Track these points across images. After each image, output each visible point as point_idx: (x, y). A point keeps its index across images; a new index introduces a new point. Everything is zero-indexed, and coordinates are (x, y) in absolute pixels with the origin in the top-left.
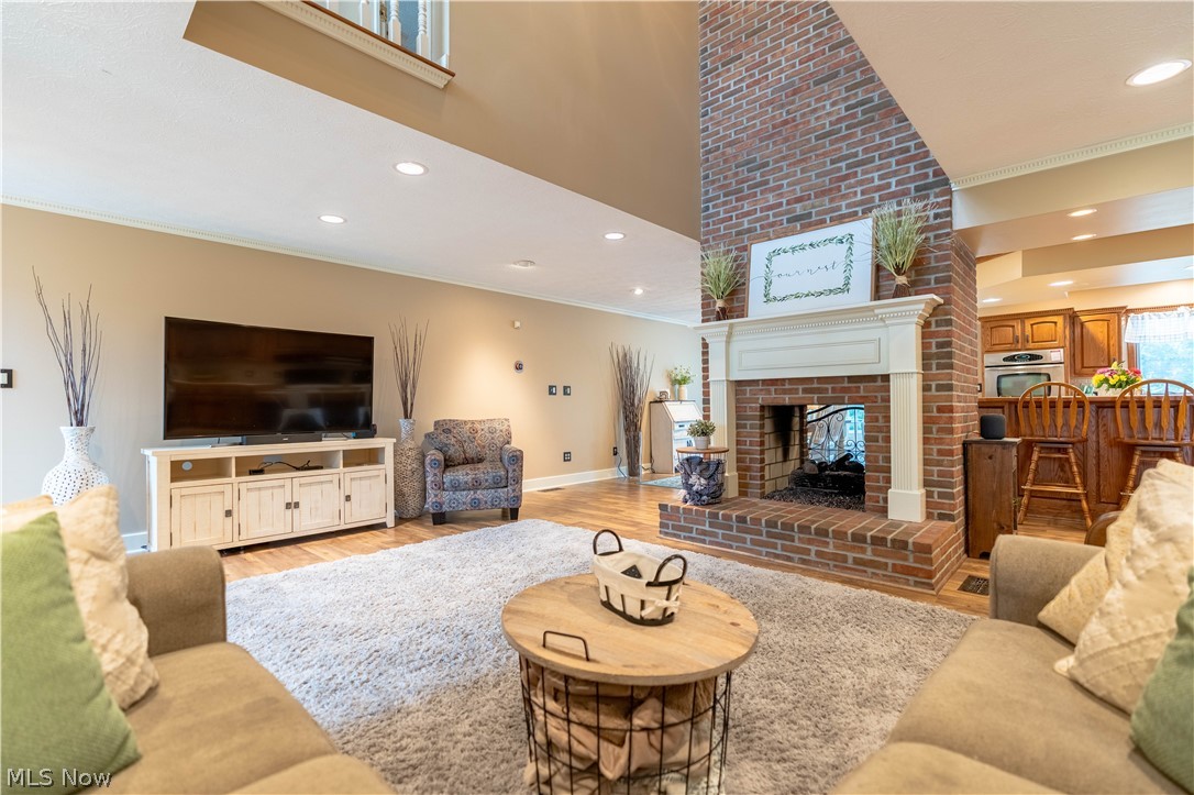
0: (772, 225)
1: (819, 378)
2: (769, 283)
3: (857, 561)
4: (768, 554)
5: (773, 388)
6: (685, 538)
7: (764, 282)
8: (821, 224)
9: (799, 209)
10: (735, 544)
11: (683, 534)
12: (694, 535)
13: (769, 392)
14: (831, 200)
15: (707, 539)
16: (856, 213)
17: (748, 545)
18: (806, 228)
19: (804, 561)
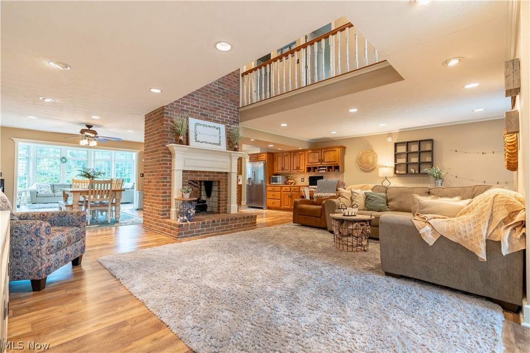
0: (195, 113)
1: (209, 172)
2: (196, 135)
3: (243, 225)
4: (221, 231)
5: (194, 174)
6: (190, 236)
7: (194, 134)
8: (210, 120)
9: (204, 111)
10: (210, 232)
11: (189, 235)
12: (195, 233)
13: (192, 176)
14: (214, 114)
15: (200, 233)
16: (219, 121)
17: (215, 230)
18: (206, 119)
19: (231, 230)
